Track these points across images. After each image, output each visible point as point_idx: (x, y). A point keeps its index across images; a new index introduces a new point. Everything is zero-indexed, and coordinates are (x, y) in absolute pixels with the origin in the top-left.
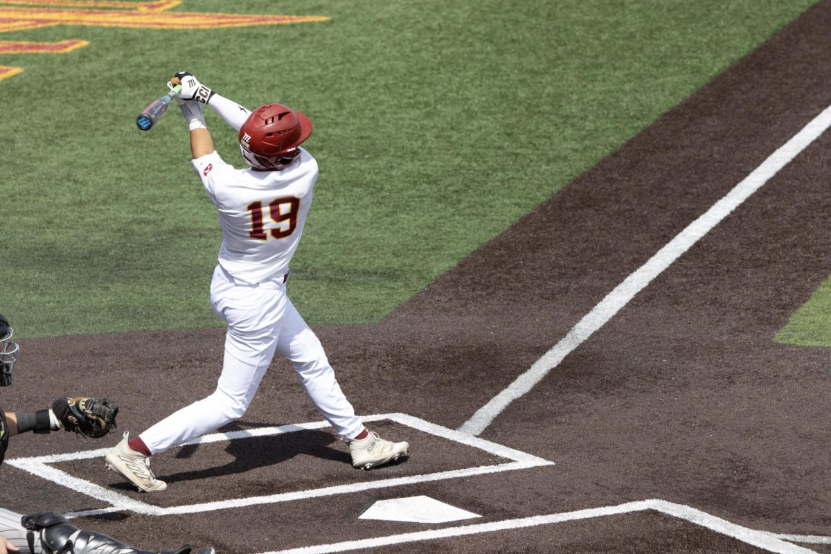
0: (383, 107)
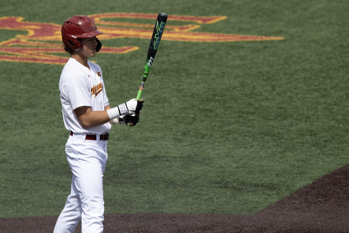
0: (298, 91)
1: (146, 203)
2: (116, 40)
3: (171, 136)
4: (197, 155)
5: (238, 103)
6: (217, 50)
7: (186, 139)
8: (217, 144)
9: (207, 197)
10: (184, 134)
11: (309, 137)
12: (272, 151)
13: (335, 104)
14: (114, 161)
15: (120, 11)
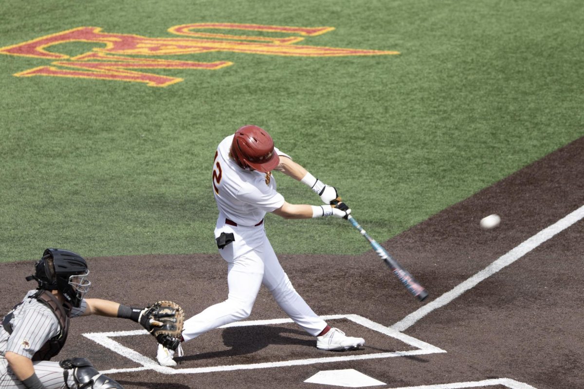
0: (414, 113)
2: (207, 53)
4: (297, 187)
5: (345, 126)
6: (323, 66)
8: (320, 174)
9: (308, 235)
11: (425, 165)
12: (383, 182)
13: (456, 129)
14: (202, 193)
15: (212, 21)
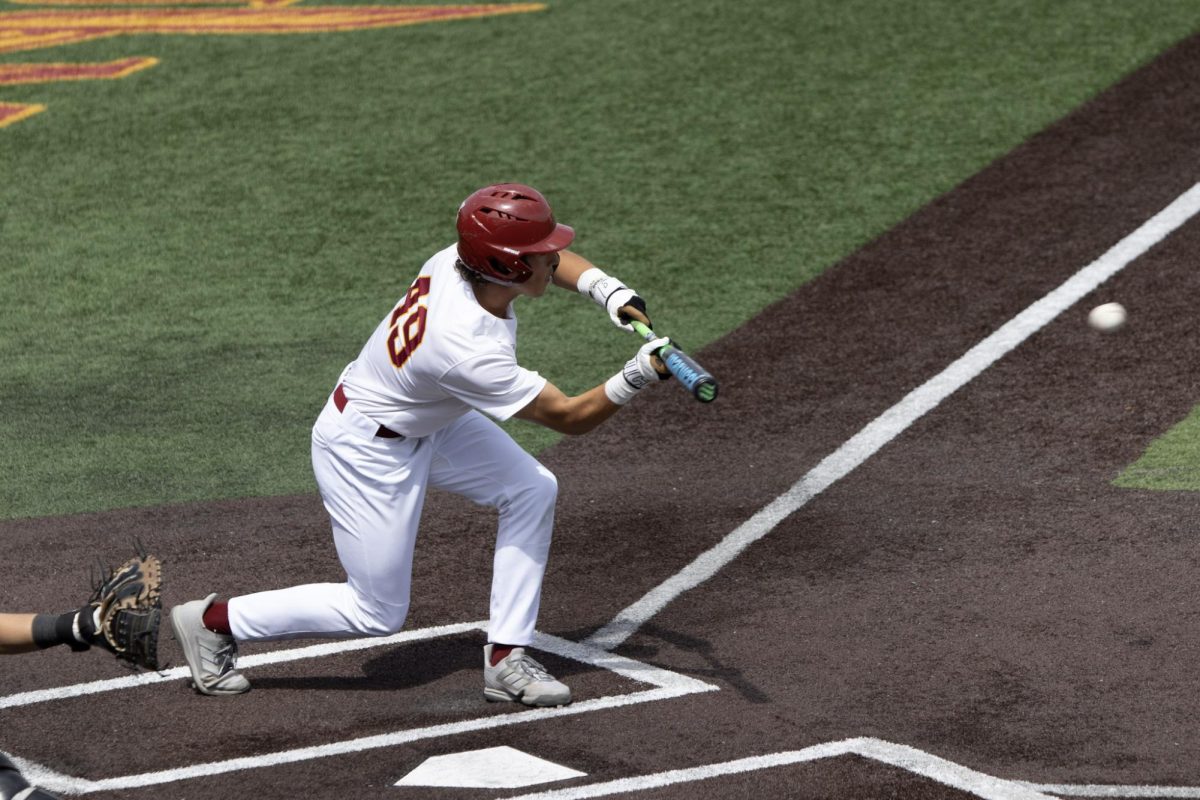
0: (592, 144)
1: (210, 473)
2: (95, 42)
3: (264, 290)
4: (336, 336)
5: (436, 187)
6: (371, 50)
7: (303, 296)
10: (298, 281)
11: (630, 263)
12: (536, 308)
13: (694, 172)
14: (115, 368)
